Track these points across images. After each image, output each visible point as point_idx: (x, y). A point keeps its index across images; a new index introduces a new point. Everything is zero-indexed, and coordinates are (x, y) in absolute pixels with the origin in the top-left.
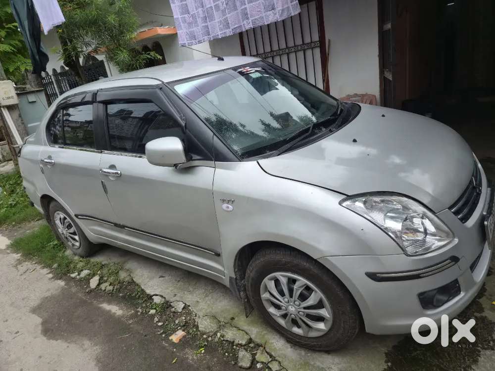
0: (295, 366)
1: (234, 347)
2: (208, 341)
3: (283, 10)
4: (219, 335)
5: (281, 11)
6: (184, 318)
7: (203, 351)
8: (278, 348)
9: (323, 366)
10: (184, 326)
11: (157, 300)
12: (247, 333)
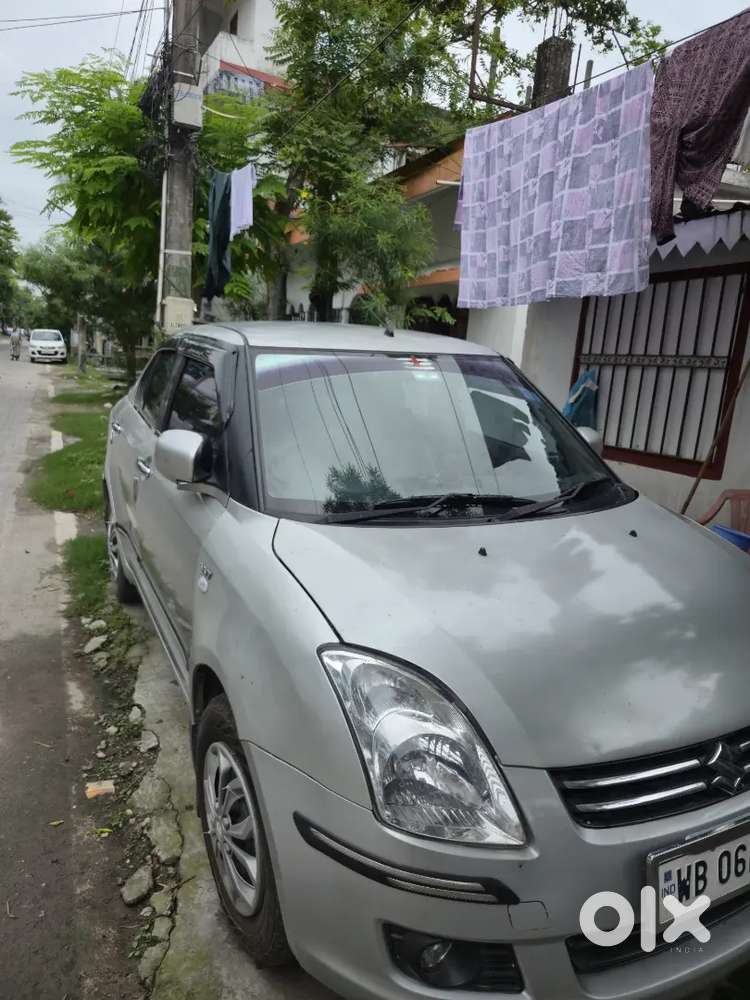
0: (187, 951)
1: (149, 856)
2: (126, 822)
3: (618, 277)
4: (147, 820)
5: (613, 279)
6: (135, 764)
7: (105, 835)
8: (196, 902)
9: (225, 981)
10: (123, 777)
11: (135, 715)
12: (182, 845)
